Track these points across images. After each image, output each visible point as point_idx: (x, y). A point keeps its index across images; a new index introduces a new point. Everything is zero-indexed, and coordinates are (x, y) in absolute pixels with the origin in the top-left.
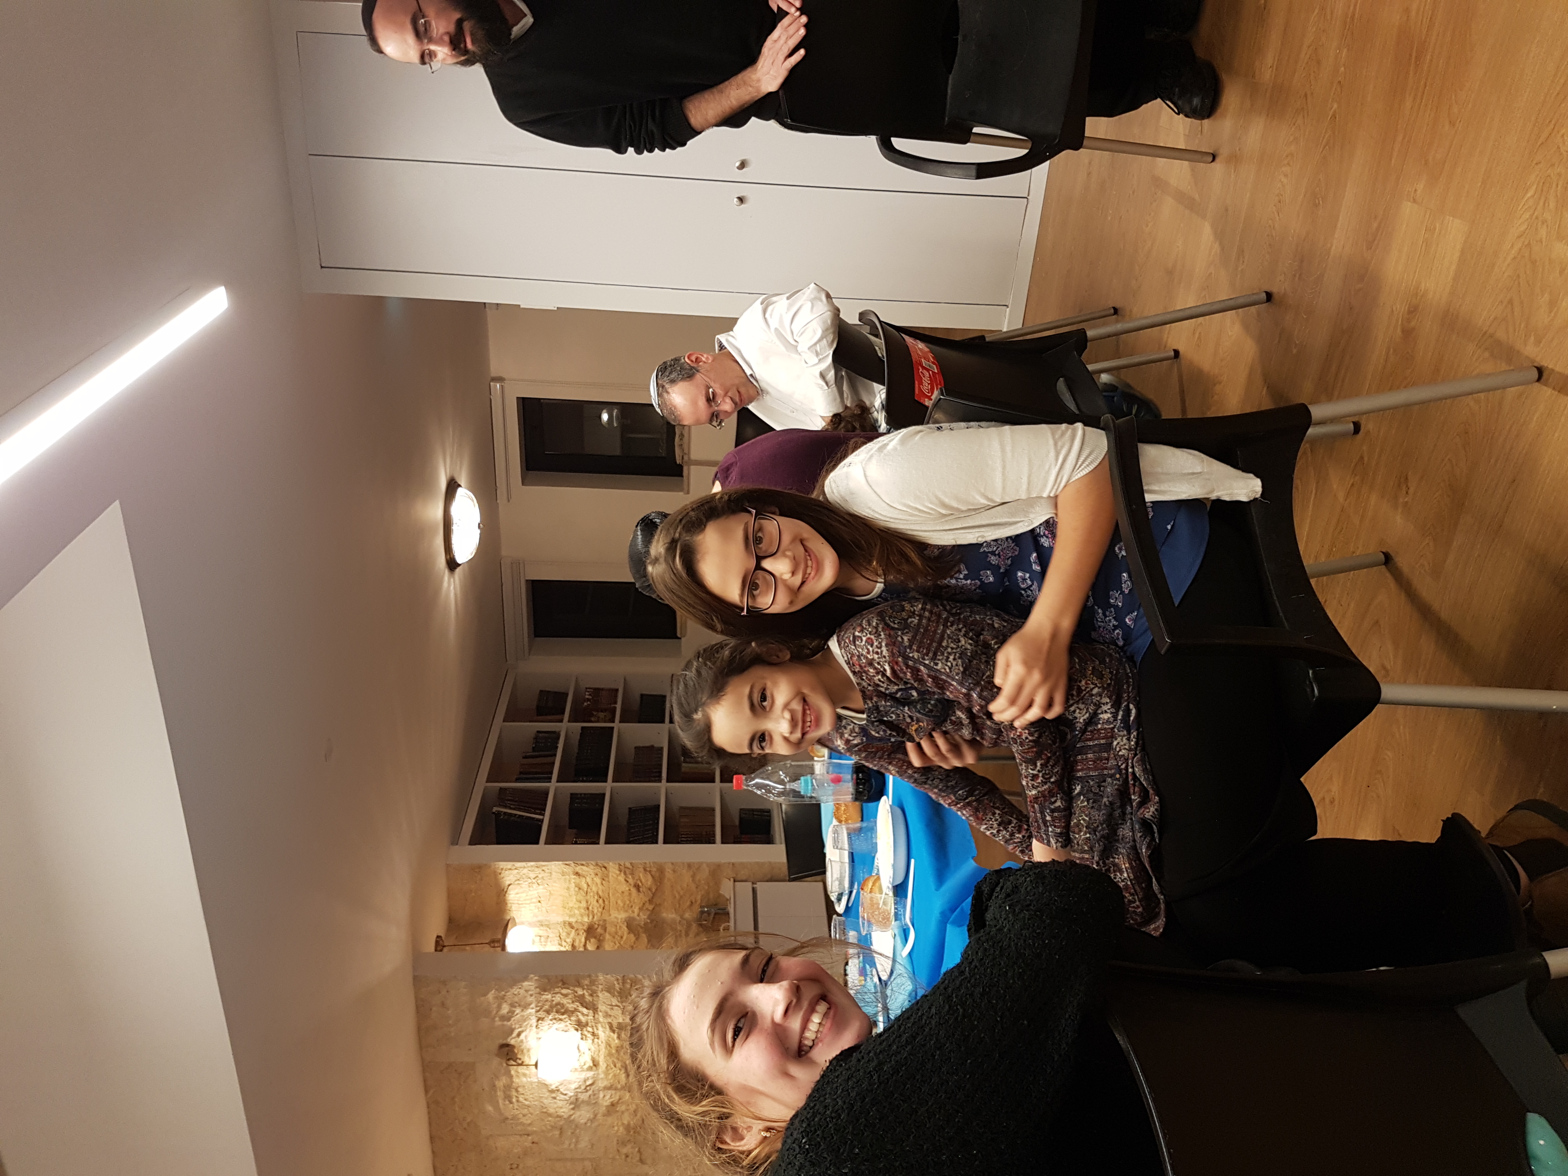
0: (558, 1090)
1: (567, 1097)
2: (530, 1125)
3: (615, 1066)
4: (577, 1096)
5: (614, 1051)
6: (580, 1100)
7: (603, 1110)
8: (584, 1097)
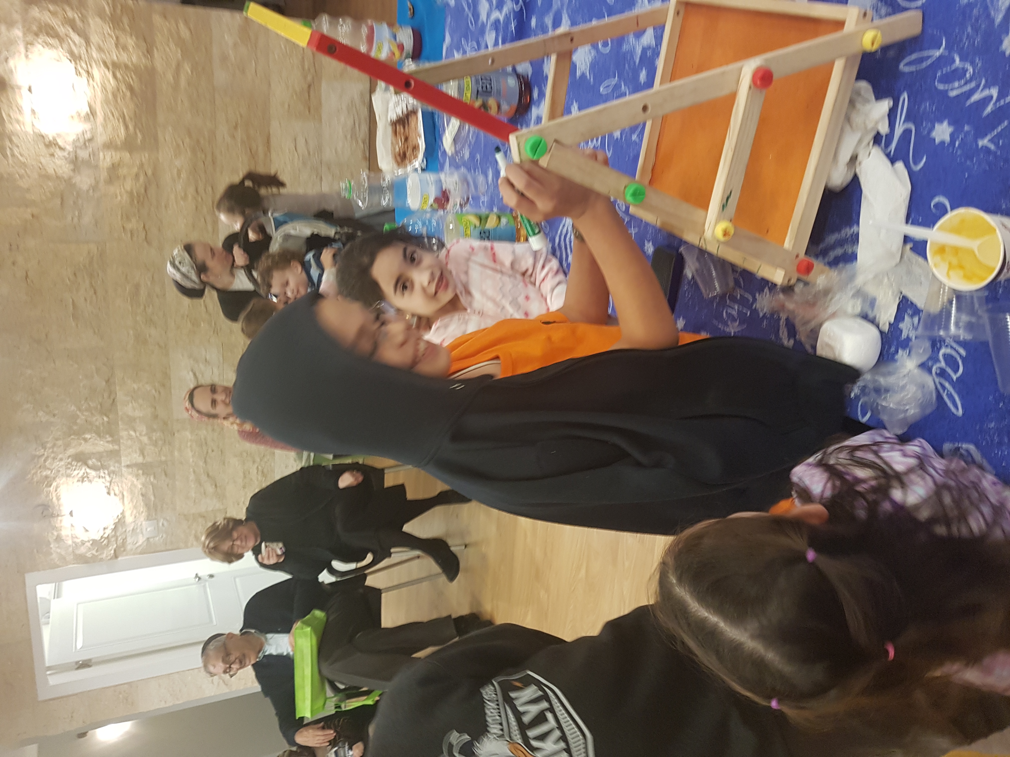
0: (56, 144)
1: (66, 154)
2: (28, 190)
3: (113, 116)
4: (76, 152)
5: (110, 96)
6: (80, 159)
7: (104, 175)
8: (83, 154)
